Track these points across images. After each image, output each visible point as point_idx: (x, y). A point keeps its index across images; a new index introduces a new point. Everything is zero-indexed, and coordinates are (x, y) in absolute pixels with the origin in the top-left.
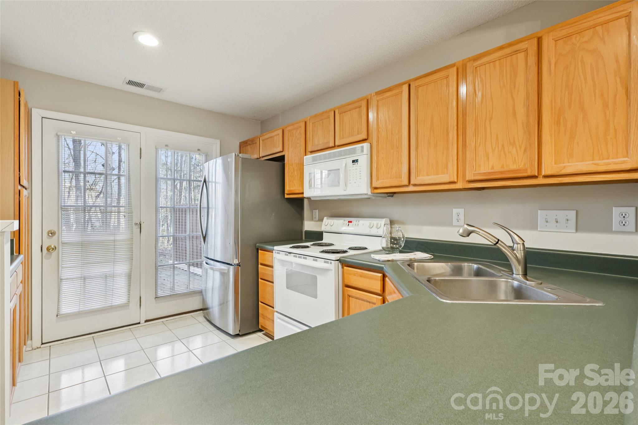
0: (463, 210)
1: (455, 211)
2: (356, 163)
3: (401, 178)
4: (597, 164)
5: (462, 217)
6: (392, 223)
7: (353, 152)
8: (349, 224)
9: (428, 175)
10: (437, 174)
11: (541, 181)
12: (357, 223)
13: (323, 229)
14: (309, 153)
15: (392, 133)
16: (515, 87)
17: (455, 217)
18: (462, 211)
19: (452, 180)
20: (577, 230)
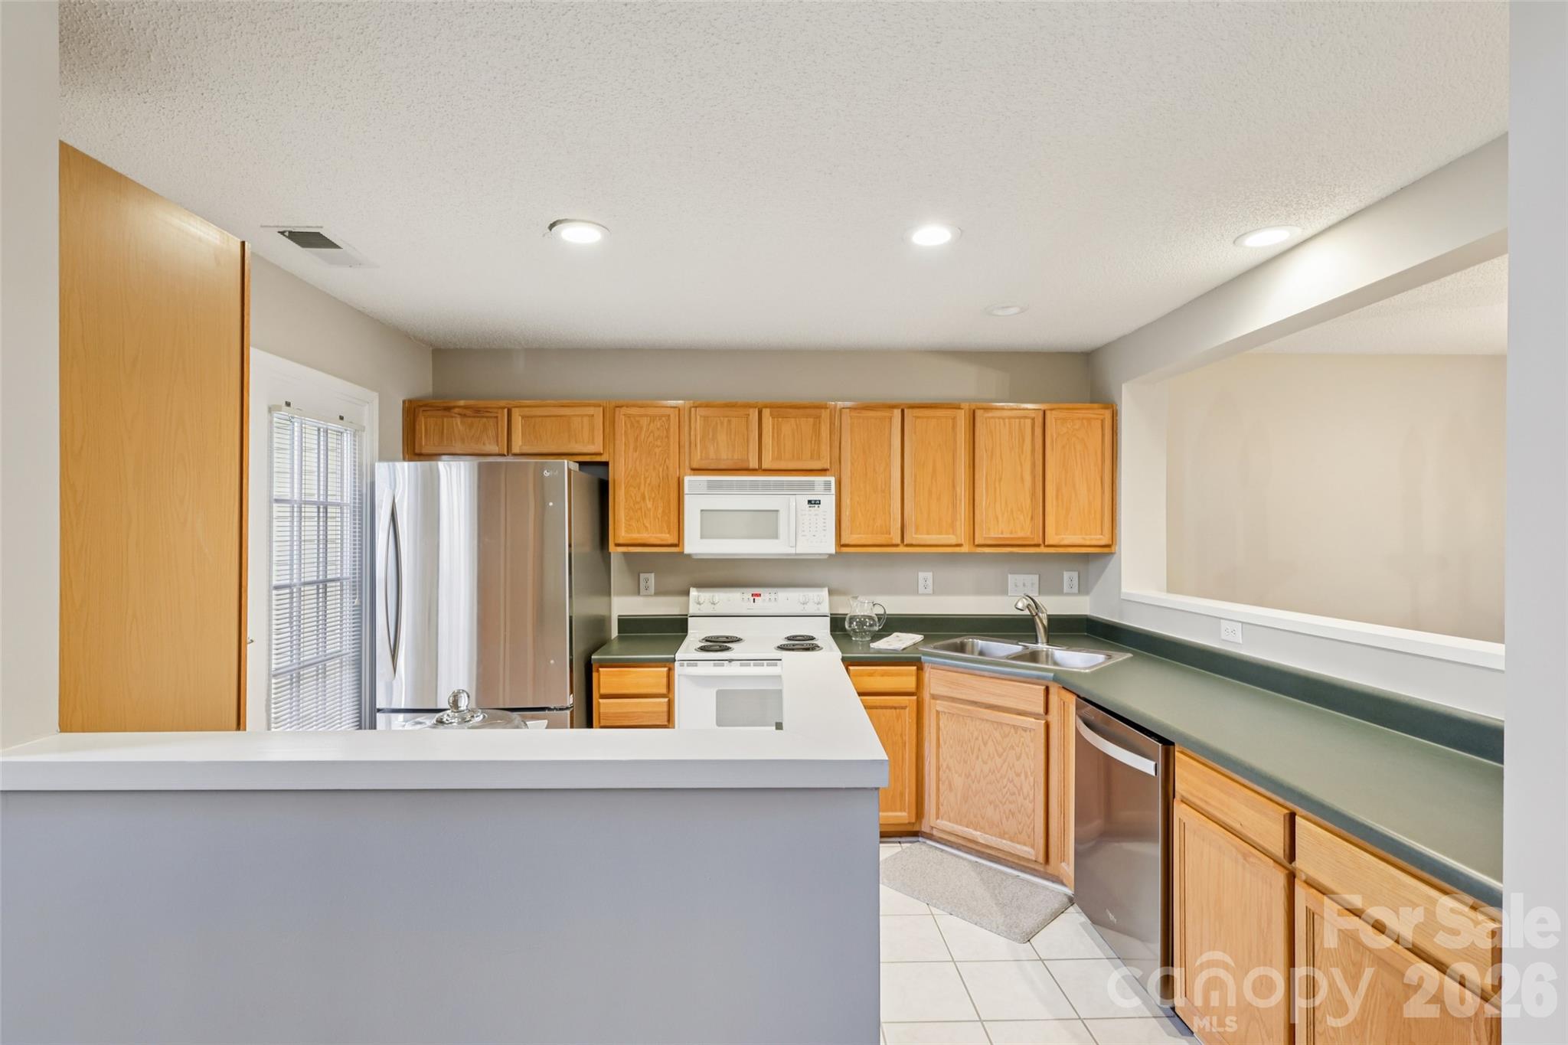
0: (931, 574)
1: (922, 575)
2: (817, 506)
3: (890, 534)
4: (1084, 539)
5: (930, 582)
6: (831, 593)
7: (811, 486)
8: (754, 599)
9: (928, 534)
10: (941, 533)
11: (1043, 550)
12: (773, 596)
13: (692, 610)
14: (689, 471)
15: (874, 470)
16: (1022, 452)
17: (921, 582)
18: (929, 575)
19: (959, 542)
20: (1039, 594)
